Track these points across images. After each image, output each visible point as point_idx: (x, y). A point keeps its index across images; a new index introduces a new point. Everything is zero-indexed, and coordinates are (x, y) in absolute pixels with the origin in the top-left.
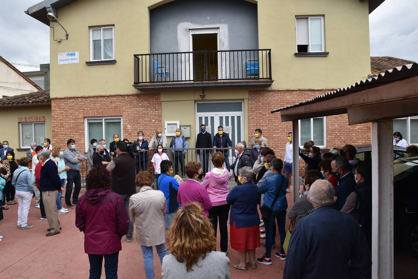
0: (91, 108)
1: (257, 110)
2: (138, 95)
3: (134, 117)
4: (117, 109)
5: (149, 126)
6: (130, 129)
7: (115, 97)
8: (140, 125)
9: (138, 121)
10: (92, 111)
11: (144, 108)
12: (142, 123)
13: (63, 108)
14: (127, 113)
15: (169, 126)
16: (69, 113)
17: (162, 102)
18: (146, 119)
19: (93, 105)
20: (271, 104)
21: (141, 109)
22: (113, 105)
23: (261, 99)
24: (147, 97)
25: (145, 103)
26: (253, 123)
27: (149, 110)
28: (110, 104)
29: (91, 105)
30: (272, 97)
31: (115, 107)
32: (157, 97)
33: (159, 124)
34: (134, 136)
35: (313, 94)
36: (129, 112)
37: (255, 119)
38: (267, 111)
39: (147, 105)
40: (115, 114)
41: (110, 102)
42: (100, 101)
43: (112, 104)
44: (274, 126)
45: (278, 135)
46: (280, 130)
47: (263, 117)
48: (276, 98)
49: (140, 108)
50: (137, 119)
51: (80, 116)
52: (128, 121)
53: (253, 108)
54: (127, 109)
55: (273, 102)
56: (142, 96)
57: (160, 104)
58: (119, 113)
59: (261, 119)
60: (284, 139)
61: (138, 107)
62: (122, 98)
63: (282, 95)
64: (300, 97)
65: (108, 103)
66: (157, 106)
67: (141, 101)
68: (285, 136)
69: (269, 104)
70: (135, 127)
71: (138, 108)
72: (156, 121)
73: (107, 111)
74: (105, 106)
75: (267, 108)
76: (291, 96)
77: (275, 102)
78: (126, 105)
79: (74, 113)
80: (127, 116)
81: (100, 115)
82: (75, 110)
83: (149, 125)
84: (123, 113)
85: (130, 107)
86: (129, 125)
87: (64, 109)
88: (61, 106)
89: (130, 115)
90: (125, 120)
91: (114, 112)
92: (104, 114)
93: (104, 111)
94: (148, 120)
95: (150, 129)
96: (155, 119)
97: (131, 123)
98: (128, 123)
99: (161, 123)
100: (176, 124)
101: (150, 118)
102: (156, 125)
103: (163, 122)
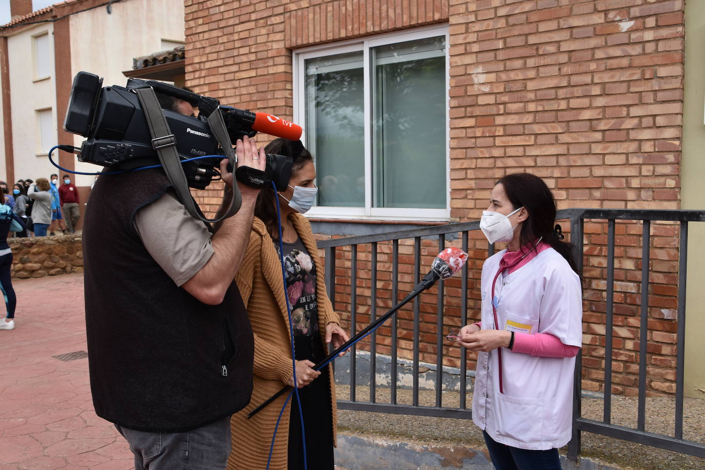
5: (593, 66)
6: (486, 89)
8: (542, 61)
9: (532, 40)
10: (317, 16)
12: (551, 49)
13: (218, 17)
16: (236, 37)
18: (575, 22)
33: (662, 46)
34: (510, 130)
50: (526, 29)
51: (275, 46)
52: (475, 48)
58: (430, 7)
70: (512, 76)
72: (645, 29)
73: (377, 5)
79: (253, 33)
80: (472, 18)
81: (349, 28)
82: (256, 20)
83: (599, 54)
86: (480, 69)
87: (222, 24)
88: (212, 11)
89: (486, 12)
90: (461, 42)
91: (410, 4)
92: (364, 21)
93: (366, 5)
94: (588, 26)
95: (603, 84)
96: (635, 12)
97: (492, 54)
98: (475, 55)
99: (682, 37)
101: (606, 12)
102: (644, 50)
103: (694, 28)
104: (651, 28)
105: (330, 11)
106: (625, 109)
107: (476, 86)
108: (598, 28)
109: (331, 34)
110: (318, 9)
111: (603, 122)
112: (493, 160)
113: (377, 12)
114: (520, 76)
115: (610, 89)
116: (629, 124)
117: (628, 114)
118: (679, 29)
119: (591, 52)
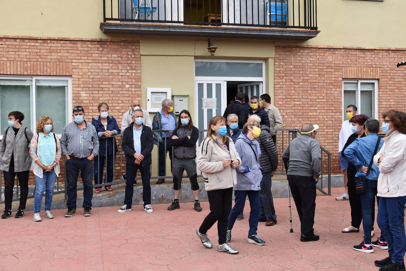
0: (10, 59)
1: (287, 75)
2: (100, 42)
3: (94, 80)
4: (61, 63)
5: (119, 95)
6: (86, 98)
7: (58, 42)
8: (104, 92)
9: (101, 86)
10: (12, 65)
11: (111, 65)
12: (107, 89)
14: (80, 71)
15: (155, 96)
17: (142, 57)
18: (114, 83)
19: (14, 53)
20: (307, 67)
21: (106, 66)
22: (55, 56)
23: (292, 59)
24: (116, 47)
25: (113, 56)
26: (281, 94)
27: (120, 68)
28: (49, 54)
29: (10, 53)
30: (308, 56)
31: (57, 60)
32: (134, 47)
33: (136, 93)
34: (93, 111)
35: (362, 56)
36: (84, 70)
37: (284, 89)
38: (301, 78)
39: (117, 59)
40: (58, 72)
41: (48, 51)
42: (28, 47)
43: (53, 54)
44: (310, 100)
45: (315, 114)
46: (319, 106)
47: (295, 86)
48: (314, 59)
49: (104, 64)
50: (99, 83)
52: (82, 86)
53: (282, 72)
54: (81, 64)
55: (309, 64)
56: (108, 43)
57: (138, 59)
58: (65, 71)
59: (292, 89)
60: (323, 119)
61: (100, 61)
62: (72, 45)
63: (321, 54)
64: (345, 59)
65: (45, 51)
66: (134, 62)
67: (106, 53)
68: (324, 115)
69: (303, 67)
70: (95, 95)
71: (101, 65)
72: (132, 88)
73: (42, 66)
74: (38, 57)
75: (301, 72)
76: (334, 57)
77: (311, 64)
78: (80, 58)
80: (81, 77)
81: (29, 72)
83: (121, 92)
84: (74, 70)
85: (87, 61)
86: (84, 92)
89: (85, 76)
90: (77, 83)
91: (56, 68)
92: (36, 71)
93: (37, 65)
94: (117, 85)
95: (122, 100)
96: (130, 83)
97: (88, 88)
98: (82, 88)
99: (141, 91)
100: (166, 93)
101: (122, 82)
102: (132, 93)
103: (143, 89)
104: (134, 88)
105: (19, 64)
106: (128, 107)
107: (82, 97)
108: (120, 86)
109: (20, 73)
110: (12, 63)
111: (122, 110)
112: (88, 119)
113: (42, 69)
114: (97, 96)
115: (124, 101)
117: (129, 108)
118: (140, 89)
119: (118, 92)
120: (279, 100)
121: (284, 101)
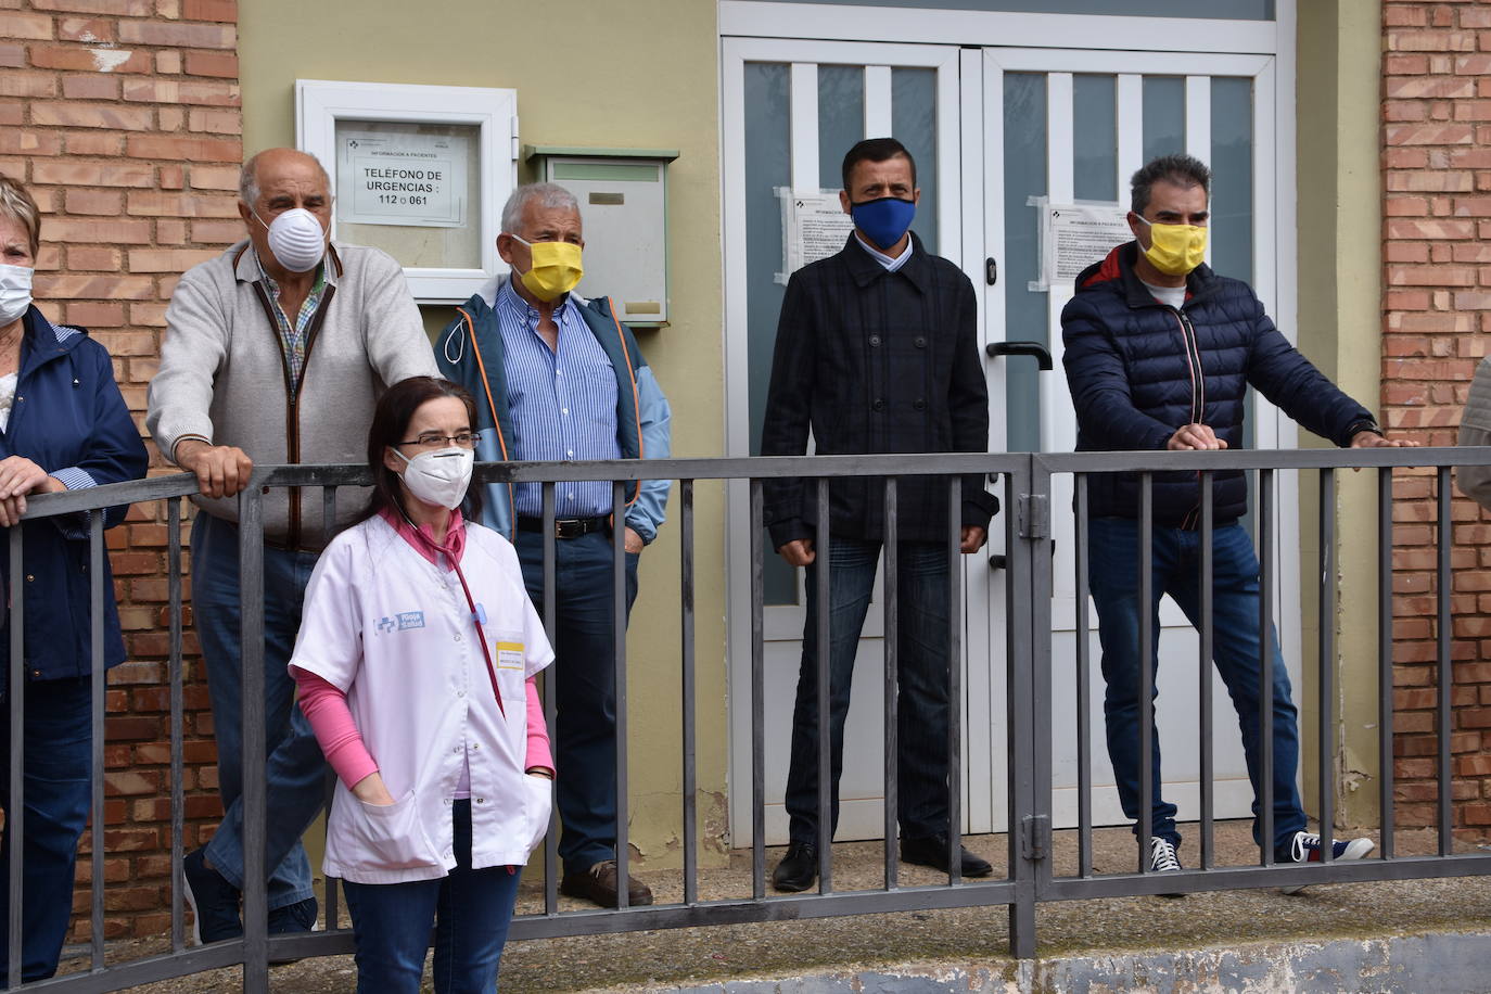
5: (29, 141)
15: (366, 159)
26: (1438, 157)
37: (1463, 111)
72: (158, 74)
83: (43, 114)
94: (10, 39)
95: (62, 188)
96: (131, 31)
99: (240, 108)
100: (470, 132)
101: (57, 16)
102: (156, 121)
103: (257, 92)
104: (171, 76)
106: (117, 253)
108: (37, 50)
111: (62, 280)
115: (74, 200)
116: (128, 289)
117: (126, 265)
118: (235, 90)
119: (19, 106)
120: (1419, 206)
121: (1461, 212)
